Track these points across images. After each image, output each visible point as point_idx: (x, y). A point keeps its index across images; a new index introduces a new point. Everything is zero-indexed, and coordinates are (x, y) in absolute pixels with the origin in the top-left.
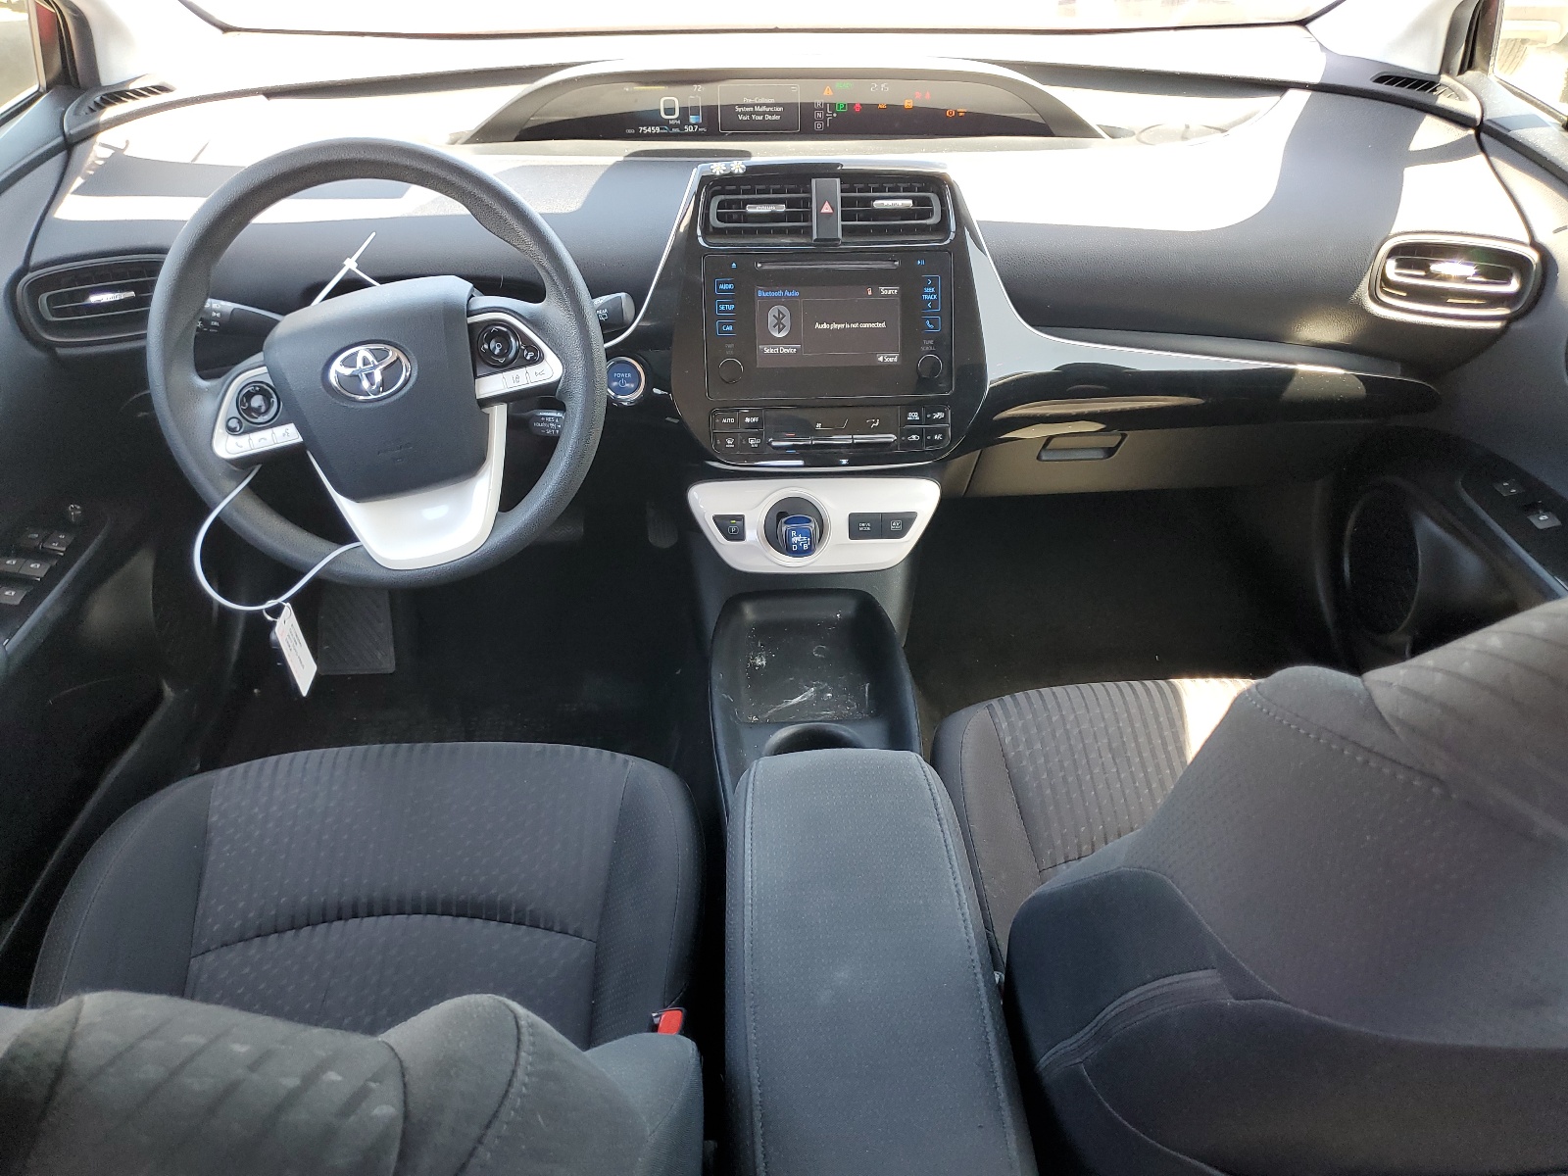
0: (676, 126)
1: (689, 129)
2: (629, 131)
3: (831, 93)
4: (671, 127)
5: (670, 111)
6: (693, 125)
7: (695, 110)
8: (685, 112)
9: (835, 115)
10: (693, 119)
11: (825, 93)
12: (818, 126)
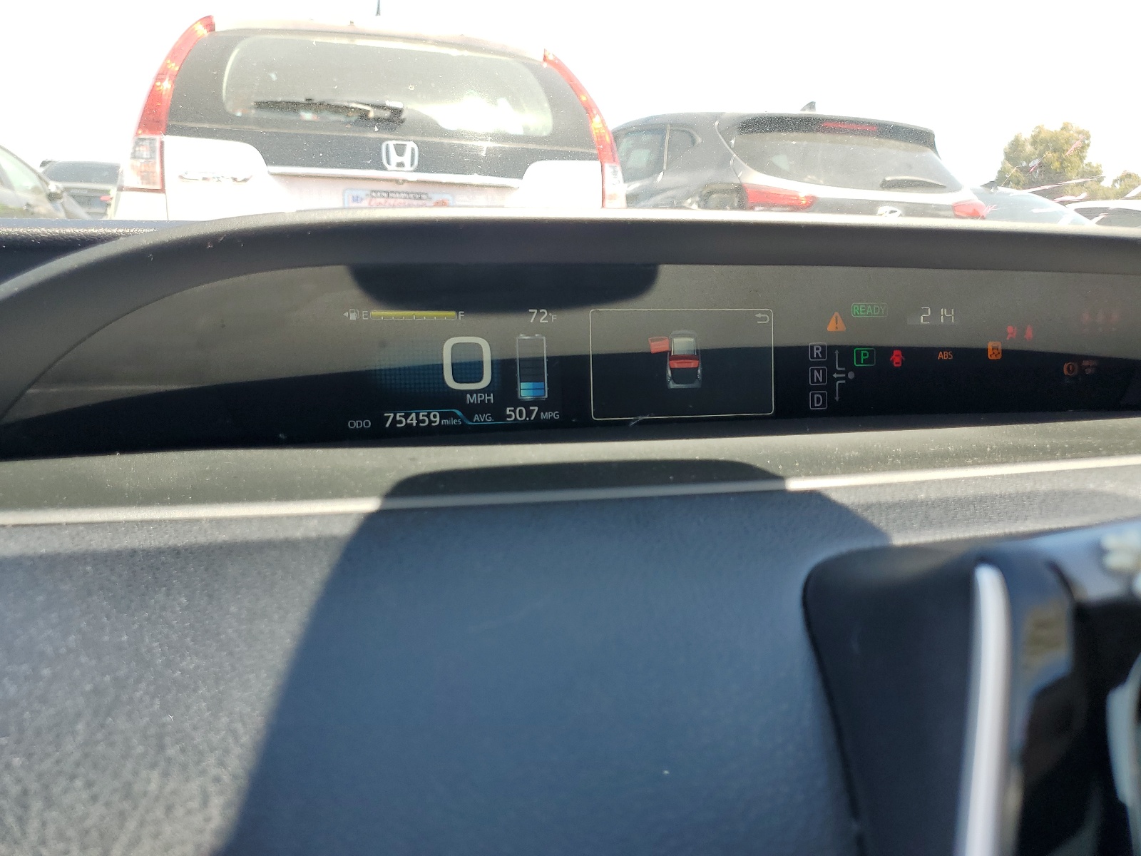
0: (482, 408)
1: (514, 414)
2: (356, 424)
3: (842, 327)
4: (470, 410)
5: (467, 370)
6: (527, 404)
7: (532, 367)
8: (506, 370)
9: (851, 375)
10: (526, 391)
11: (831, 327)
12: (817, 401)
